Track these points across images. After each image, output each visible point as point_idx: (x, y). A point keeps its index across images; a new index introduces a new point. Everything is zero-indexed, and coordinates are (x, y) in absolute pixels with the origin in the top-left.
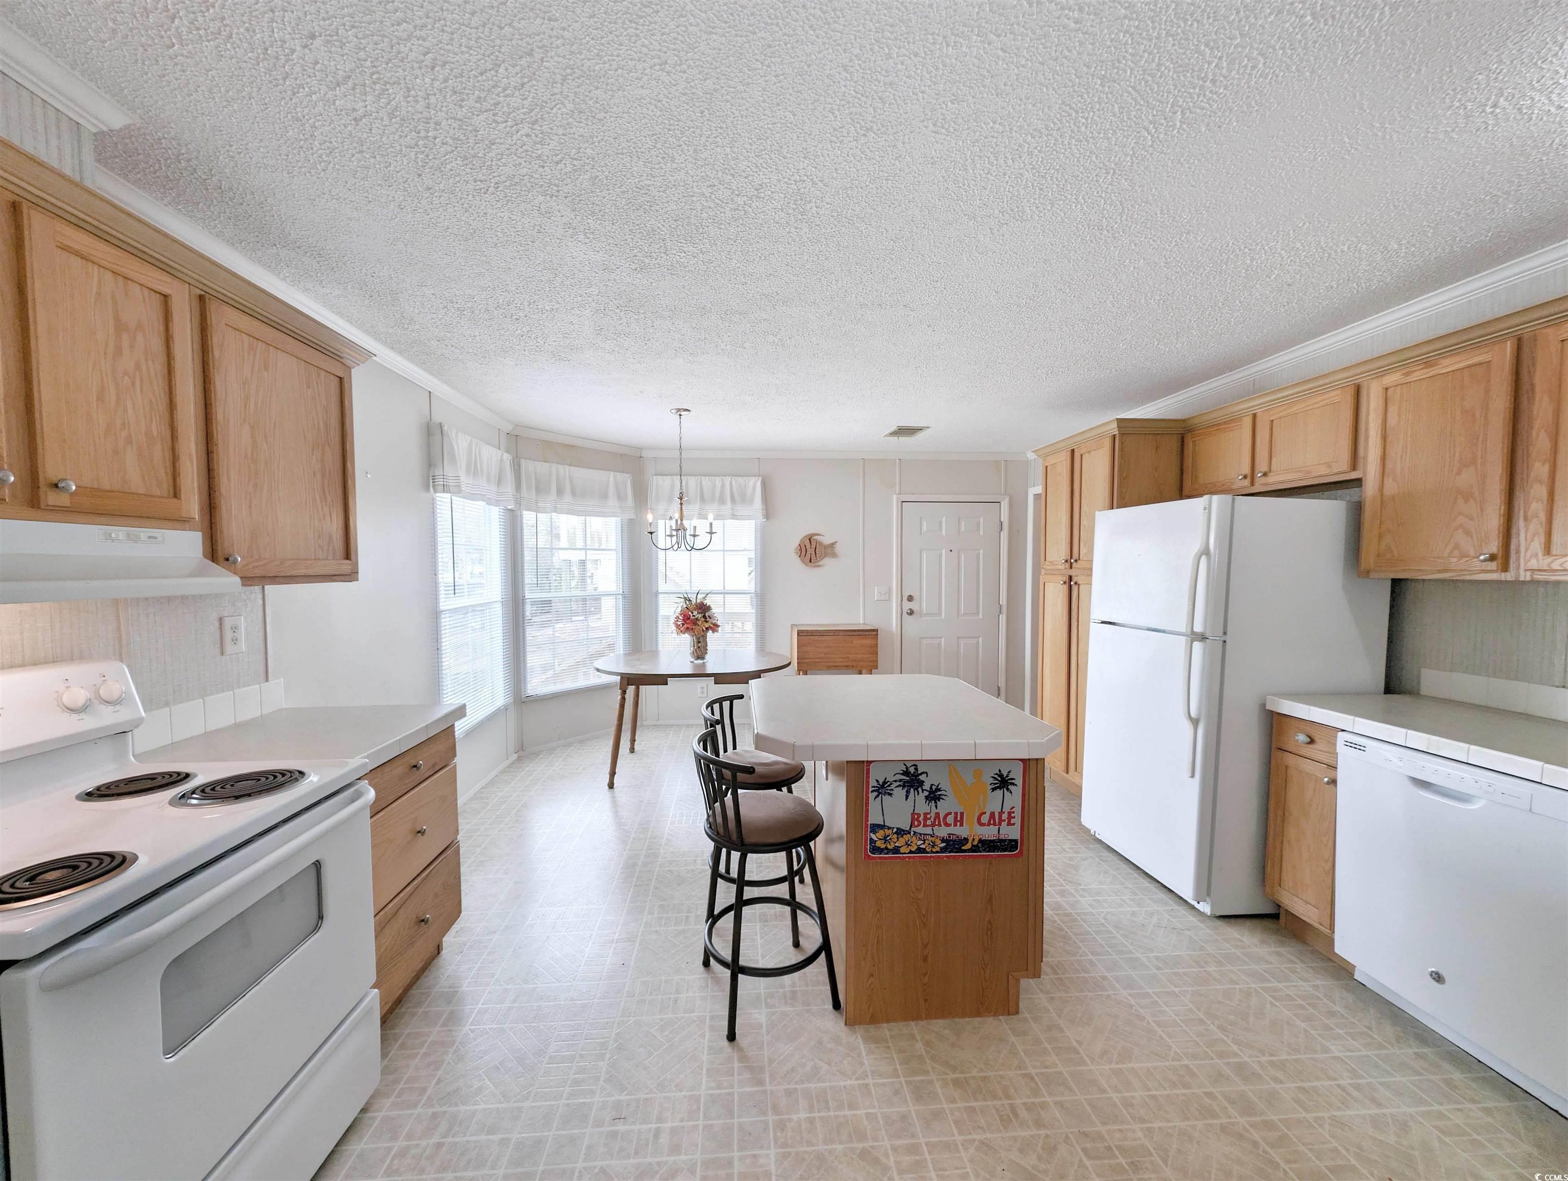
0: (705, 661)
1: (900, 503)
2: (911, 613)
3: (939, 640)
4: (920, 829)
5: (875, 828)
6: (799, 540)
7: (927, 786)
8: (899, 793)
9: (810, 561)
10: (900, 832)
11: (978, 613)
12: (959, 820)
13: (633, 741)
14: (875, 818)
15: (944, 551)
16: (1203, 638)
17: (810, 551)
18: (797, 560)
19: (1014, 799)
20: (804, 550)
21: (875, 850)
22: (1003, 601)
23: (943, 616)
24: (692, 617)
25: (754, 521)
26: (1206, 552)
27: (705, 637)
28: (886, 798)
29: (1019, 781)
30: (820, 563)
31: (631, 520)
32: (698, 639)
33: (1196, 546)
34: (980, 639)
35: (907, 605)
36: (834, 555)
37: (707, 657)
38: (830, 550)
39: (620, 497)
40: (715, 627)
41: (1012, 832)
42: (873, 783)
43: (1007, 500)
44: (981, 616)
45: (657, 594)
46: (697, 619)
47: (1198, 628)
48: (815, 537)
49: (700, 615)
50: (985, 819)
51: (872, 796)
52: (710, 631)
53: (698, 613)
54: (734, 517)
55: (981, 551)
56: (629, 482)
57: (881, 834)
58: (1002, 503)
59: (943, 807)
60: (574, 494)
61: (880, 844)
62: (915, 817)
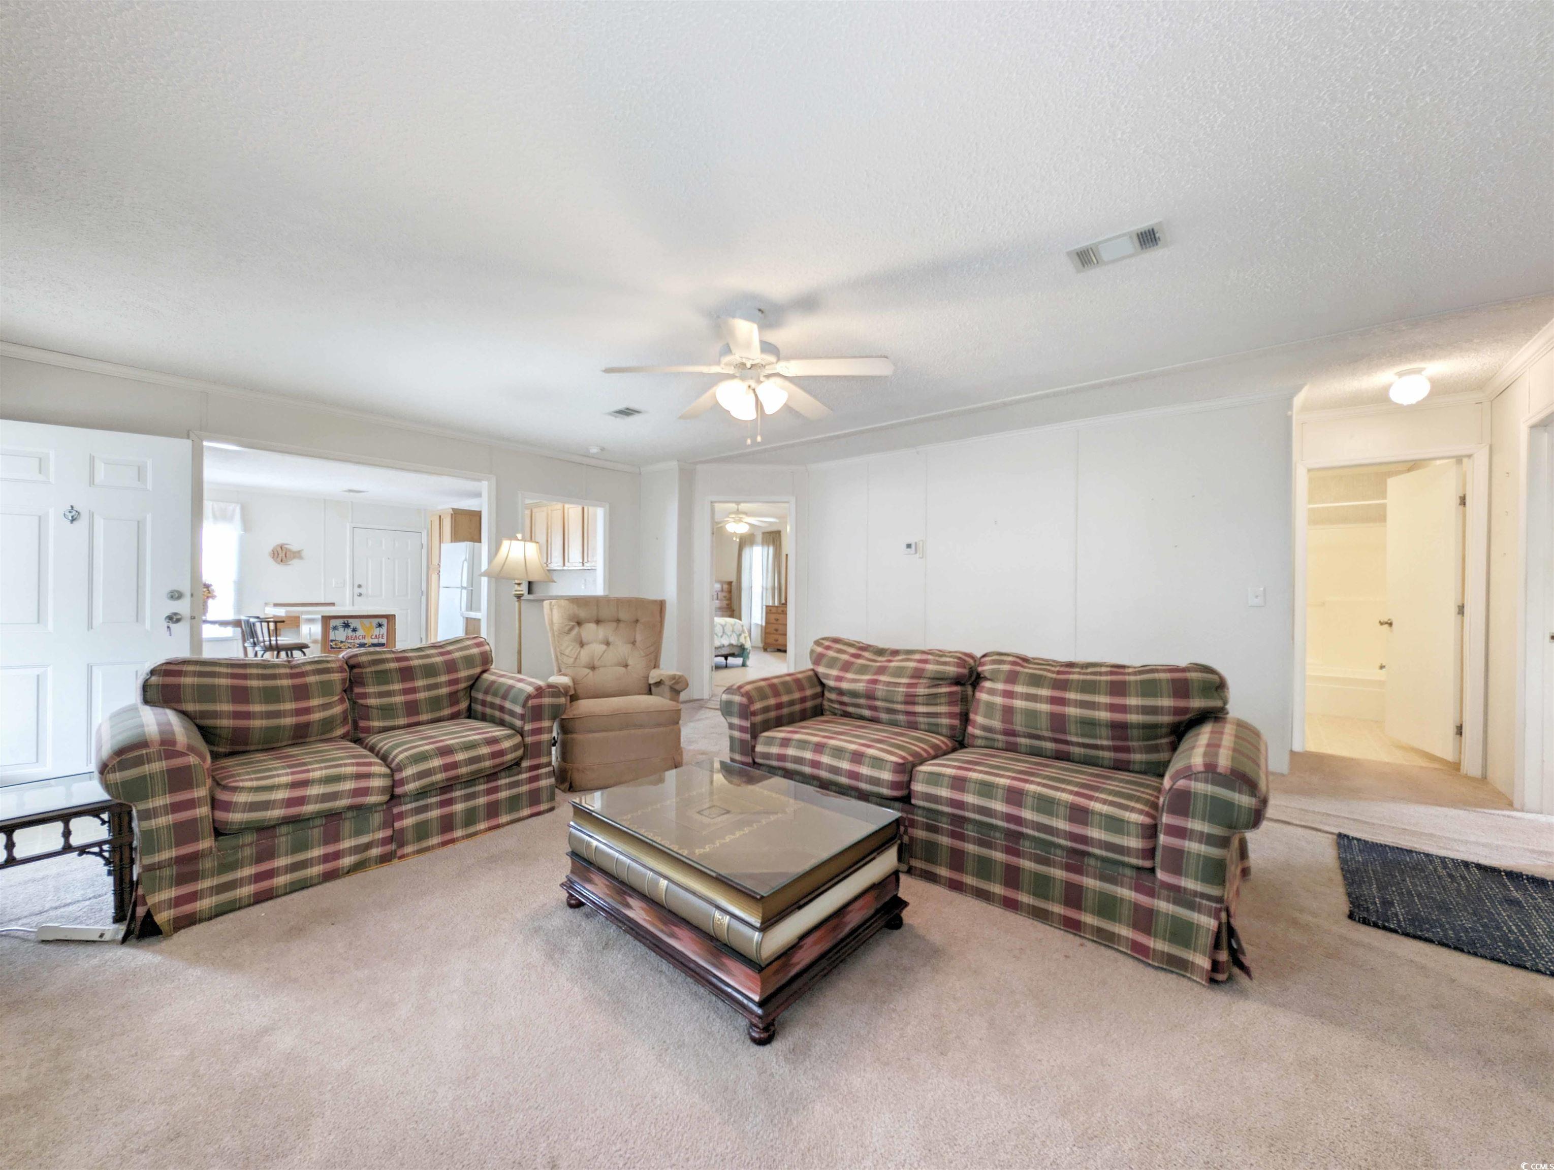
1: (352, 528)
2: (360, 595)
4: (349, 641)
5: (332, 641)
6: (273, 547)
7: (352, 627)
8: (341, 629)
10: (342, 642)
11: (407, 595)
12: (364, 637)
14: (332, 637)
15: (383, 559)
16: (465, 588)
18: (271, 561)
19: (384, 630)
20: (276, 554)
21: (332, 648)
23: (383, 597)
26: (466, 560)
28: (336, 631)
29: (386, 625)
30: (289, 563)
33: (463, 558)
35: (357, 591)
36: (301, 558)
38: (298, 555)
40: (213, 597)
41: (384, 641)
42: (331, 626)
43: (426, 531)
44: (409, 597)
47: (465, 585)
48: (285, 546)
50: (373, 637)
51: (331, 631)
52: (210, 599)
55: (409, 560)
57: (334, 643)
58: (423, 533)
59: (358, 634)
61: (334, 646)
62: (347, 637)
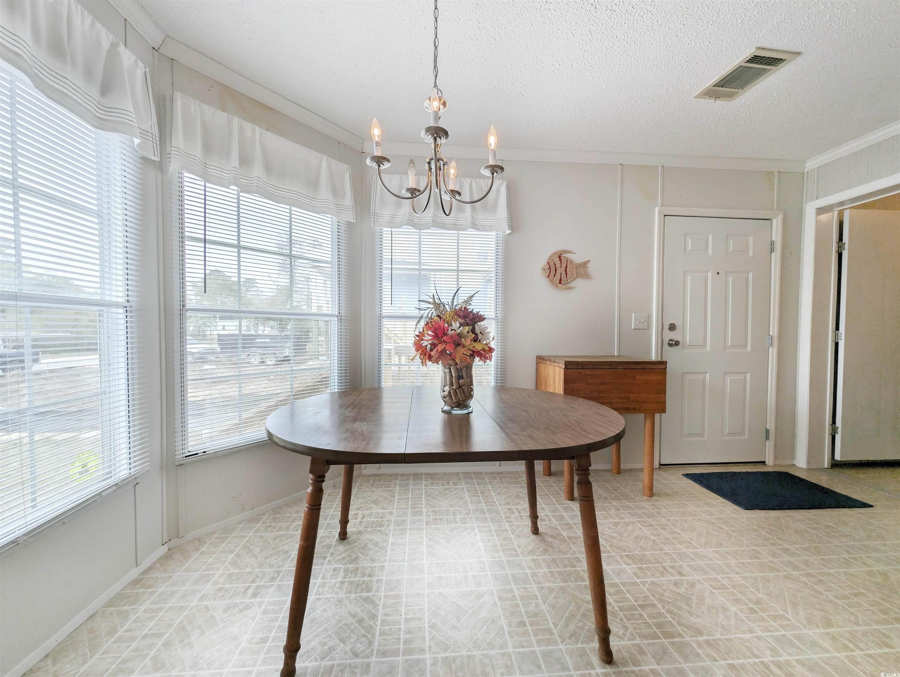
0: (470, 410)
1: (662, 216)
2: (672, 343)
3: (703, 375)
6: (548, 257)
9: (560, 282)
11: (745, 346)
13: (344, 521)
15: (710, 274)
17: (561, 271)
20: (553, 269)
22: (774, 331)
23: (708, 349)
24: (450, 332)
25: (493, 233)
27: (469, 368)
30: (569, 285)
31: (350, 225)
32: (458, 371)
34: (748, 376)
35: (669, 335)
36: (586, 276)
37: (473, 403)
38: (582, 270)
39: (336, 192)
43: (780, 217)
44: (749, 349)
45: (380, 318)
46: (460, 335)
48: (564, 255)
49: (467, 328)
52: (477, 359)
53: (461, 325)
54: (475, 226)
55: (751, 275)
56: (347, 175)
58: (774, 221)
60: (268, 168)
